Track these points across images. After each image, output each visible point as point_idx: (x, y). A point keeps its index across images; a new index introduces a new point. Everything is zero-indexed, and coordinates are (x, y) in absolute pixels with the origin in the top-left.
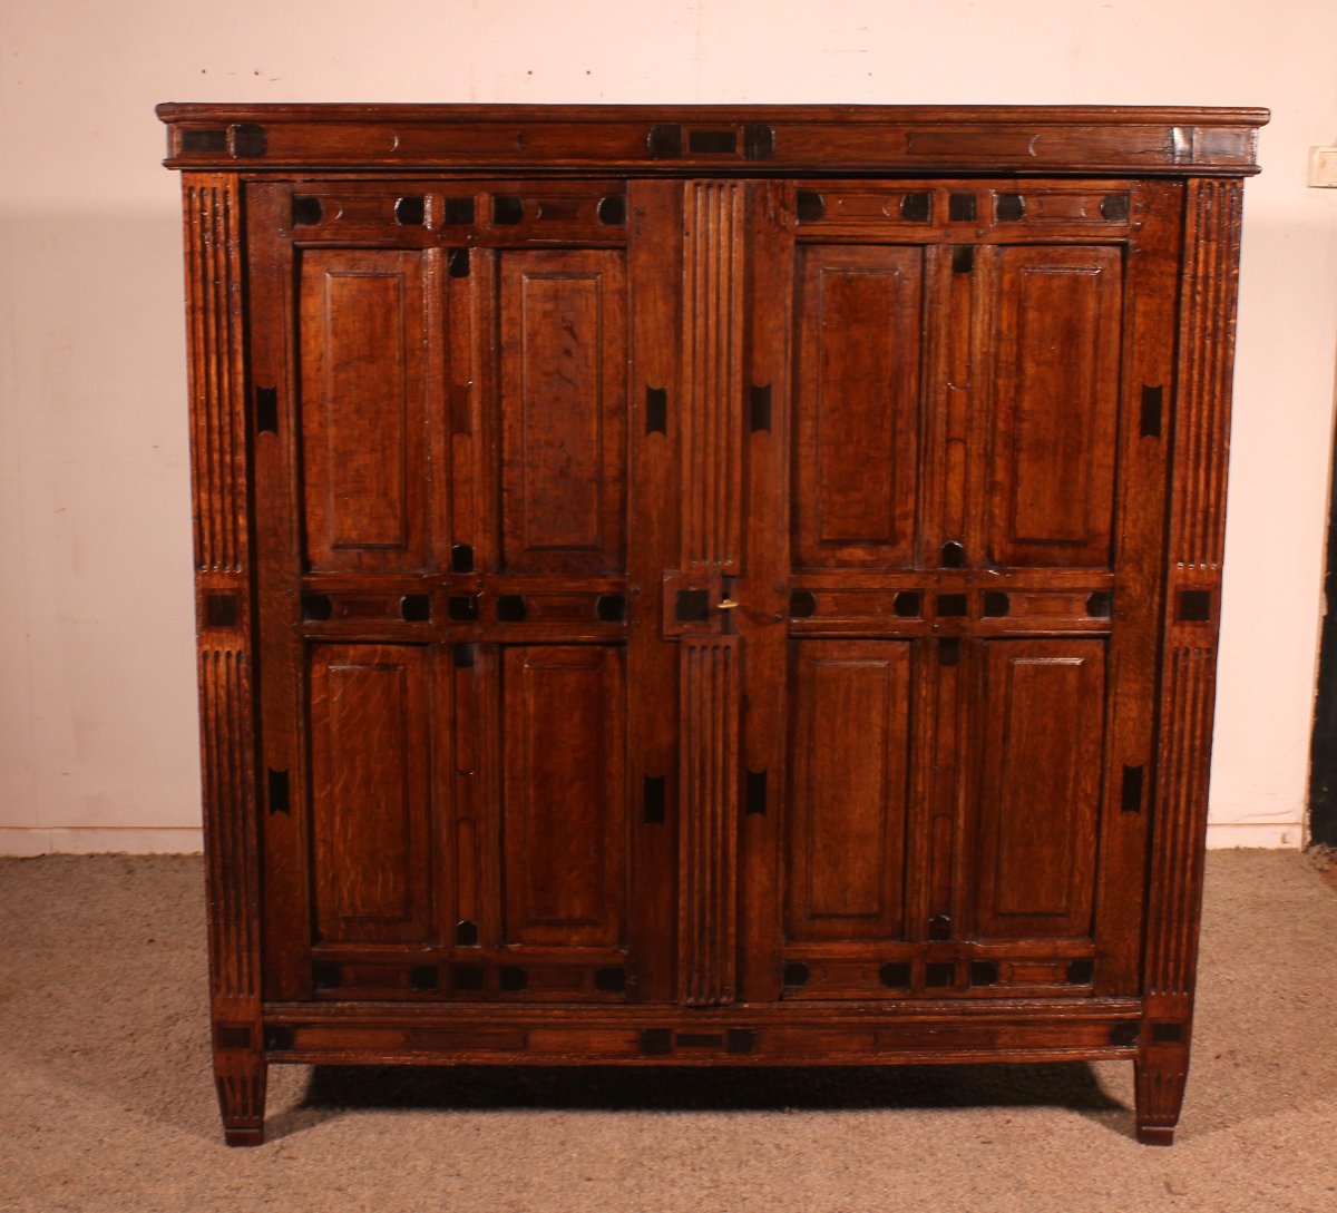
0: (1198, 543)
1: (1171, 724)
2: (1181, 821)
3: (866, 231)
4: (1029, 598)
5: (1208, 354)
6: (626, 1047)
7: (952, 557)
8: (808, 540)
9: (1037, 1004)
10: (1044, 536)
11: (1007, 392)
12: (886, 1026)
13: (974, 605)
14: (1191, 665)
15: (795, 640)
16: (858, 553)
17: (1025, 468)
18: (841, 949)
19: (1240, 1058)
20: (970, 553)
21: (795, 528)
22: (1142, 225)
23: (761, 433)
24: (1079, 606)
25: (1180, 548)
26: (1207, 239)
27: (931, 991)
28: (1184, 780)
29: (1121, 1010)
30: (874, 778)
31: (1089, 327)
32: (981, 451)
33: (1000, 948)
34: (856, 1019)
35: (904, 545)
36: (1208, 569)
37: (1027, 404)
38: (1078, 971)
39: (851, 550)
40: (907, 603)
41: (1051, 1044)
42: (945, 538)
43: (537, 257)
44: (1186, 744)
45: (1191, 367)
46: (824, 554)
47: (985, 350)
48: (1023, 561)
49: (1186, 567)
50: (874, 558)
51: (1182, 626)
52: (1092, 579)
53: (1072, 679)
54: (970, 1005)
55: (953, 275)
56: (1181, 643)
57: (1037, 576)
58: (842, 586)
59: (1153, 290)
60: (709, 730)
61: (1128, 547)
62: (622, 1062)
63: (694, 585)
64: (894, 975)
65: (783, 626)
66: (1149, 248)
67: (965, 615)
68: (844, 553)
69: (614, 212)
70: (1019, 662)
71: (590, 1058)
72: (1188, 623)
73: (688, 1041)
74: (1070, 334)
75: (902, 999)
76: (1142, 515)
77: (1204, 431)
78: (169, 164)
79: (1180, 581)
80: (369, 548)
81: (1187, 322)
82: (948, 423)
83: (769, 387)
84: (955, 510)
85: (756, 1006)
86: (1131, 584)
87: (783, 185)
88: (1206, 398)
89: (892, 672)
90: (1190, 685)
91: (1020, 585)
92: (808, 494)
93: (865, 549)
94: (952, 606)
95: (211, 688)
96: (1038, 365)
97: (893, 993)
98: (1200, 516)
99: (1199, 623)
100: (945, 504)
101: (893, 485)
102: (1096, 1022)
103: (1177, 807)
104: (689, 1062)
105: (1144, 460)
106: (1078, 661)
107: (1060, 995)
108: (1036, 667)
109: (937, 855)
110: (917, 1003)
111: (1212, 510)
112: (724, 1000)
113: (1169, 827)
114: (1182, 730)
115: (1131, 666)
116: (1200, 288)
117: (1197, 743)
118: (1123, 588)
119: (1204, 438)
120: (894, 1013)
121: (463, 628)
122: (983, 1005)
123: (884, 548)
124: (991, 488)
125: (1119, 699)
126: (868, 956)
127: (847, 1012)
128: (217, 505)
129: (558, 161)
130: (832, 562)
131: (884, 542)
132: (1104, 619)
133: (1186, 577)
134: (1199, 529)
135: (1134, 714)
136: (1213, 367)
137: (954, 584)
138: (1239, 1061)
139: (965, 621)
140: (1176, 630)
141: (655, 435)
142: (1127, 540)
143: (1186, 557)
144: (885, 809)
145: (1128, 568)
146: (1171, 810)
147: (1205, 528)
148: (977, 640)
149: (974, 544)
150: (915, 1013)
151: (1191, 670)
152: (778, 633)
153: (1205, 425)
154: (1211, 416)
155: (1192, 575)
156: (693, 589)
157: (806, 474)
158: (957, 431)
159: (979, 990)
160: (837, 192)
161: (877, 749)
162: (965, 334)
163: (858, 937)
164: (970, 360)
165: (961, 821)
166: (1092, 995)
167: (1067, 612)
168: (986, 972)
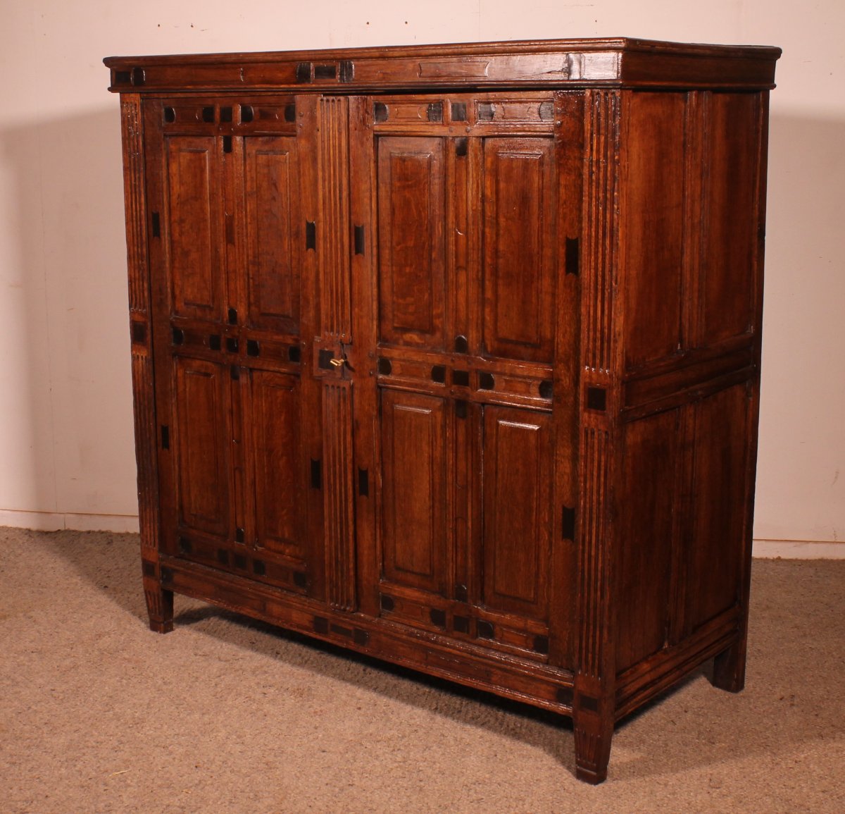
0: (598, 353)
1: (585, 482)
2: (593, 553)
3: (409, 128)
4: (505, 380)
5: (601, 218)
6: (307, 624)
7: (461, 346)
8: (387, 327)
9: (512, 660)
10: (513, 338)
11: (491, 238)
12: (433, 650)
13: (474, 379)
14: (596, 441)
15: (380, 389)
16: (414, 337)
17: (502, 291)
18: (410, 593)
19: (796, 701)
20: (470, 345)
21: (381, 318)
22: (562, 123)
23: (360, 255)
24: (535, 389)
25: (587, 357)
26: (599, 133)
27: (456, 633)
28: (594, 525)
29: (560, 679)
30: (425, 486)
31: (535, 195)
32: (474, 276)
33: (494, 616)
34: (414, 640)
35: (438, 335)
36: (604, 372)
37: (501, 247)
38: (540, 644)
39: (410, 335)
40: (438, 374)
41: (522, 690)
42: (457, 333)
43: (262, 141)
44: (595, 498)
45: (590, 227)
46: (397, 336)
47: (475, 208)
48: (504, 354)
49: (590, 370)
50: (423, 342)
51: (590, 413)
52: (540, 371)
53: (532, 439)
54: (475, 649)
55: (456, 157)
56: (589, 425)
57: (509, 365)
58: (402, 357)
59: (570, 170)
60: (337, 439)
61: (560, 351)
62: (305, 632)
63: (327, 347)
64: (437, 617)
65: (373, 379)
66: (566, 140)
67: (468, 385)
68: (408, 337)
69: (290, 114)
70: (501, 422)
71: (291, 625)
72: (592, 410)
73: (336, 629)
74: (524, 200)
75: (441, 635)
76: (568, 329)
77: (600, 273)
78: (112, 89)
79: (587, 380)
80: (198, 306)
81: (587, 193)
82: (456, 257)
83: (363, 227)
84: (462, 315)
85: (368, 617)
86: (563, 378)
87: (366, 99)
88: (600, 249)
89: (434, 418)
90: (596, 455)
91: (498, 370)
92: (387, 297)
93: (418, 335)
94: (461, 379)
95: (137, 376)
96: (507, 220)
97: (437, 629)
98: (598, 335)
99: (599, 411)
100: (457, 311)
101: (431, 294)
102: (548, 683)
103: (590, 542)
104: (335, 642)
105: (569, 291)
106: (536, 428)
107: (528, 658)
108: (512, 428)
109: (459, 544)
110: (448, 639)
111: (606, 331)
112: (348, 609)
113: (586, 556)
114: (592, 488)
115: (565, 436)
116: (594, 169)
117: (601, 498)
118: (558, 380)
119: (600, 279)
120: (435, 642)
121: (233, 357)
122: (482, 651)
123: (428, 336)
124: (483, 302)
125: (559, 459)
126: (422, 601)
127: (411, 634)
128: (137, 275)
129: (257, 86)
130: (401, 342)
131: (427, 332)
132: (548, 401)
133: (590, 377)
134: (598, 343)
135: (568, 471)
136: (604, 227)
137: (461, 365)
138: (795, 703)
139: (468, 389)
140: (586, 415)
141: (310, 250)
142: (559, 346)
143: (590, 364)
144: (433, 507)
145: (561, 366)
146: (587, 544)
147: (602, 343)
148: (477, 405)
149: (472, 338)
150: (446, 646)
151: (596, 446)
152: (371, 383)
153: (600, 269)
154: (604, 262)
155: (594, 376)
156: (326, 350)
157: (386, 284)
158: (462, 262)
159: (482, 639)
160: (394, 103)
161: (426, 467)
162: (464, 197)
163: (422, 588)
164: (467, 215)
165: (470, 524)
166: (547, 663)
167: (528, 393)
168: (487, 630)
